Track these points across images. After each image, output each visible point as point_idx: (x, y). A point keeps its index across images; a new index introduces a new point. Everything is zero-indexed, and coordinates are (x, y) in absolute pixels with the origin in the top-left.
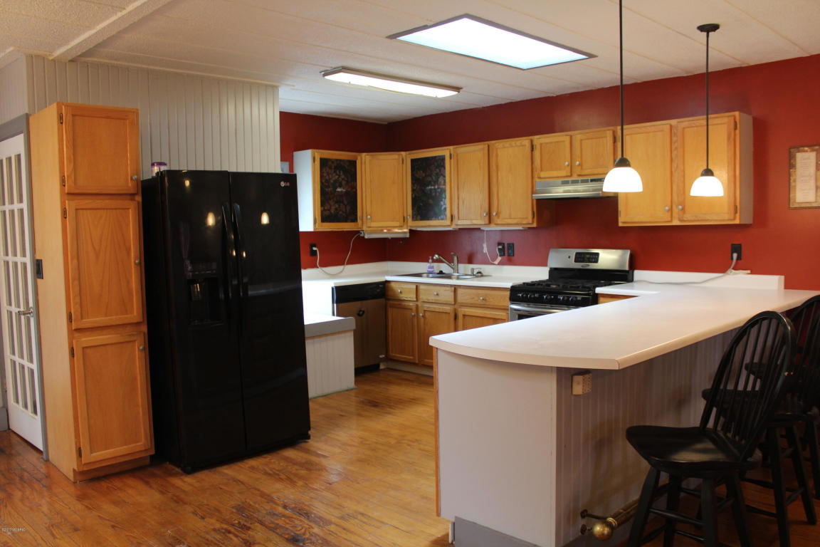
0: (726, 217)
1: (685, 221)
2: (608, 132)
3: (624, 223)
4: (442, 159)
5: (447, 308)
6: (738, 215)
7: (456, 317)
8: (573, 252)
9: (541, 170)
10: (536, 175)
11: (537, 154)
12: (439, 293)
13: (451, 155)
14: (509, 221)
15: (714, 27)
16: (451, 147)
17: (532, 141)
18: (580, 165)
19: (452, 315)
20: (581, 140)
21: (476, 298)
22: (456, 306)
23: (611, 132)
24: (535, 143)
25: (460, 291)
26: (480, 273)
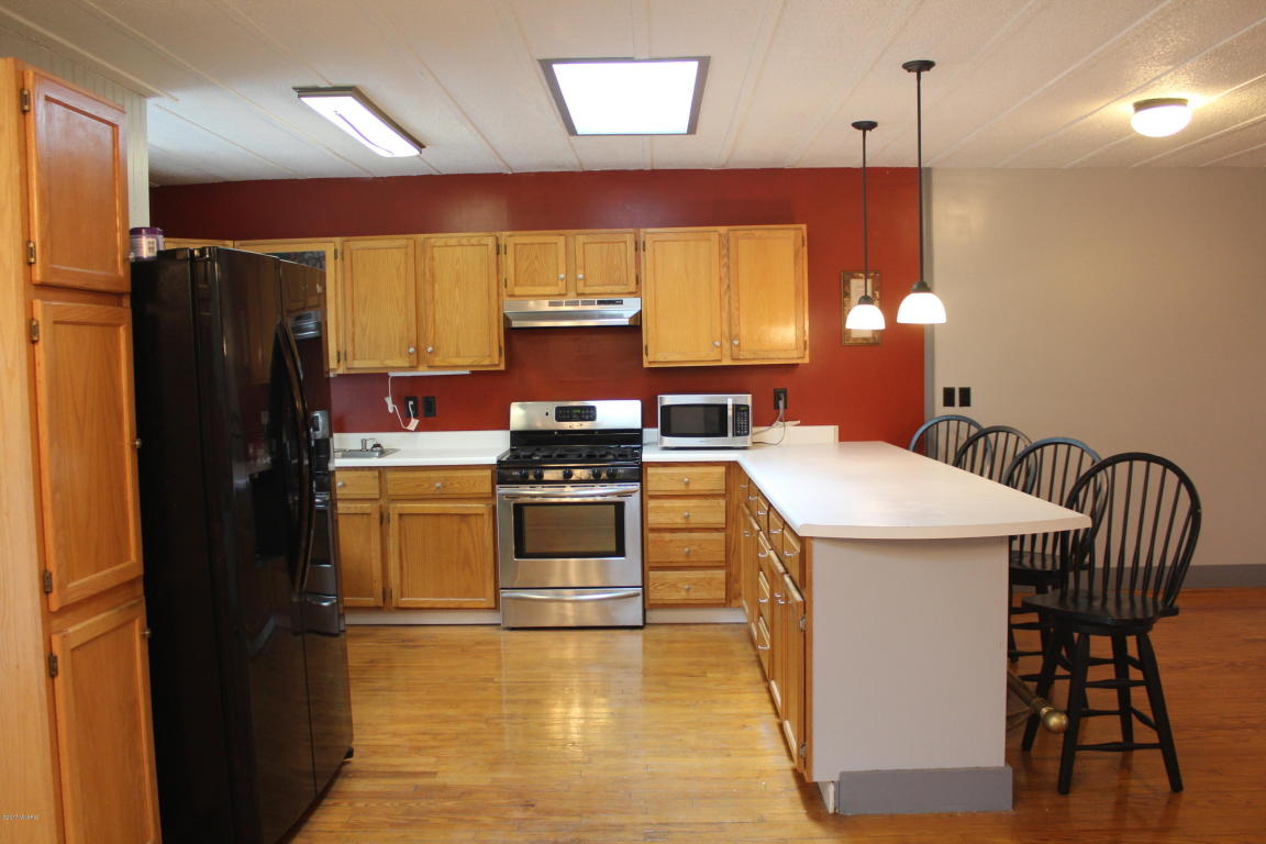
0: (795, 354)
1: (739, 359)
2: (628, 235)
3: (650, 362)
4: (319, 259)
5: (366, 506)
6: (807, 352)
7: (383, 519)
8: (551, 407)
9: (516, 285)
10: (504, 291)
11: (509, 261)
12: (347, 482)
13: (336, 251)
14: (459, 361)
15: (871, 125)
16: (338, 240)
17: (497, 239)
18: (585, 279)
19: (377, 516)
20: (584, 244)
21: (427, 486)
22: (382, 502)
23: (633, 236)
24: (502, 242)
25: (390, 476)
26: (378, 445)
